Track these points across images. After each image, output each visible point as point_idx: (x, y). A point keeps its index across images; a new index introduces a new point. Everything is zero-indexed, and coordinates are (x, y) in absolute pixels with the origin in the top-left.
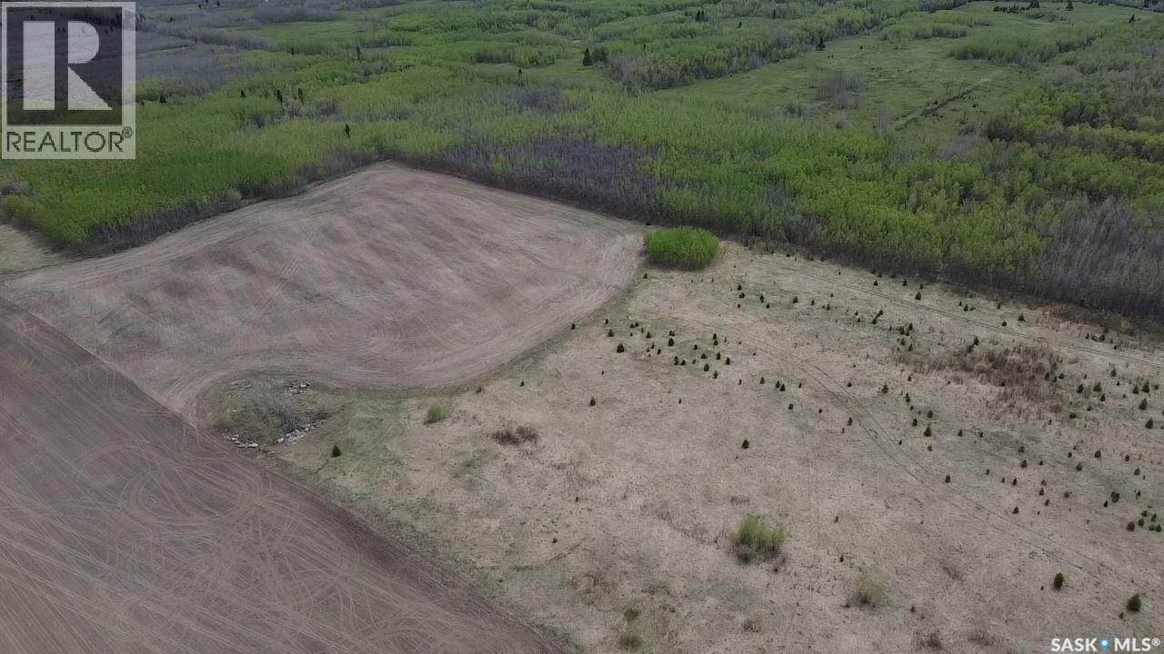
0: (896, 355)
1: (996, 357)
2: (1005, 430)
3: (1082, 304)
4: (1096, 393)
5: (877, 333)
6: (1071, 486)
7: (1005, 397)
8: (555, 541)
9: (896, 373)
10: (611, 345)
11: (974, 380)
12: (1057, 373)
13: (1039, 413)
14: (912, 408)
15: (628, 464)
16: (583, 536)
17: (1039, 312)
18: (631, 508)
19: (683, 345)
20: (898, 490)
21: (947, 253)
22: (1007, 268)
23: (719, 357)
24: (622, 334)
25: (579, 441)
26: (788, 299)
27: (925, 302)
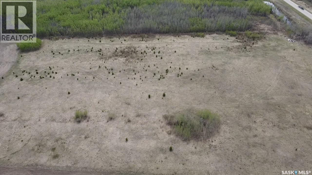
0: (100, 57)
1: (122, 51)
2: (129, 67)
3: (136, 33)
4: (145, 53)
5: (93, 53)
6: (146, 75)
7: (127, 60)
8: (22, 141)
9: (101, 62)
10: (18, 79)
11: (119, 58)
12: (136, 51)
13: (135, 61)
14: (107, 69)
15: (37, 111)
16: (31, 136)
17: (128, 38)
18: (43, 122)
19: (41, 73)
20: (111, 90)
21: (103, 29)
22: (118, 29)
23: (53, 72)
24: (20, 75)
25: (19, 110)
26: (67, 51)
27: (102, 42)
